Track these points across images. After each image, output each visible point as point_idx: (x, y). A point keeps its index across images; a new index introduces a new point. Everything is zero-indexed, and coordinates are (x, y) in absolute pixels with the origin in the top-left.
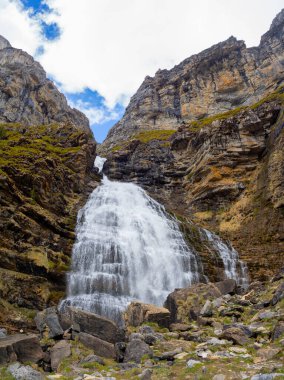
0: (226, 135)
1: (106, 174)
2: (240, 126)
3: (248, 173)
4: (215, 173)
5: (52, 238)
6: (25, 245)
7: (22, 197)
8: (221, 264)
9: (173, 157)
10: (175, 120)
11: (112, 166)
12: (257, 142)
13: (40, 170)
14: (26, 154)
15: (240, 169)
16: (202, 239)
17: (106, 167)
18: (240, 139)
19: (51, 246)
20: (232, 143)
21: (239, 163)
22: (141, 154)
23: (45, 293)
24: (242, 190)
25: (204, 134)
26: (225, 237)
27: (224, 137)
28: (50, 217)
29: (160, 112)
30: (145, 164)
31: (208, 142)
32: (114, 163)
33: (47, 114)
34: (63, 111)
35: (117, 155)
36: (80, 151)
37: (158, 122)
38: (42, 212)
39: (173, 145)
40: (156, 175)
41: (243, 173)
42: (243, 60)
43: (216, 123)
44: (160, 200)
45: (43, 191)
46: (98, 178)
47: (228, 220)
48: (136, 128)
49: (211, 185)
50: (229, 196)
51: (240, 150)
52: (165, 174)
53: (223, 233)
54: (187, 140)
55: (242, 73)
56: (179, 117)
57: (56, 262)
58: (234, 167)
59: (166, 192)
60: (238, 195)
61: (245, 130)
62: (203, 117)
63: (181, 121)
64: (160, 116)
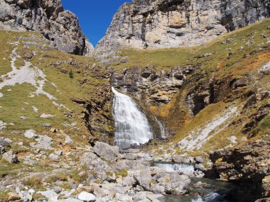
1: (113, 86)
2: (173, 75)
5: (108, 121)
7: (99, 109)
9: (142, 80)
10: (141, 41)
16: (154, 120)
18: (172, 80)
19: (108, 124)
20: (168, 82)
24: (170, 101)
25: (158, 75)
27: (166, 79)
29: (132, 35)
30: (130, 82)
31: (159, 79)
32: (116, 80)
35: (117, 76)
37: (131, 41)
39: (142, 75)
41: (171, 94)
42: (190, 8)
48: (119, 44)
49: (158, 97)
51: (171, 85)
52: (139, 87)
54: (149, 74)
55: (188, 17)
56: (144, 40)
58: (168, 91)
59: (138, 95)
60: (168, 103)
61: (175, 76)
62: (157, 42)
63: (144, 43)
64: (133, 37)
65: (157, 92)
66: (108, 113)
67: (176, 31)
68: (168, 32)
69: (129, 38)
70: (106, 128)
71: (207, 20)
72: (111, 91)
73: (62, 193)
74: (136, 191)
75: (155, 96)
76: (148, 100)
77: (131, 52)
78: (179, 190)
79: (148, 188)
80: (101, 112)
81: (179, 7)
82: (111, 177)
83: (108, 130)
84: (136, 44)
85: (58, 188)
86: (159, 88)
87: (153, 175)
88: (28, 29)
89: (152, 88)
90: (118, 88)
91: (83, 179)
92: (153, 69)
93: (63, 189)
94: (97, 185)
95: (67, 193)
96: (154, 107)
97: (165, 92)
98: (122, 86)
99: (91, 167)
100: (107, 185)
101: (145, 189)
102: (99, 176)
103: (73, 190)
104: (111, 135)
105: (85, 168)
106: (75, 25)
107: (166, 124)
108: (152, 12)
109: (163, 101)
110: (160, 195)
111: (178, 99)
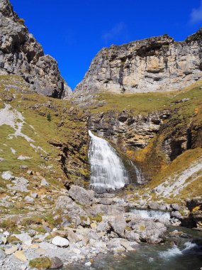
1: (90, 129)
9: (119, 124)
11: (92, 125)
12: (156, 127)
18: (149, 125)
19: (84, 168)
20: (145, 126)
21: (147, 134)
22: (105, 120)
24: (147, 145)
25: (134, 120)
27: (142, 123)
28: (82, 157)
29: (110, 79)
30: (107, 125)
31: (136, 123)
37: (109, 85)
39: (119, 119)
40: (111, 131)
41: (148, 138)
42: (168, 53)
49: (134, 141)
51: (148, 129)
52: (115, 131)
54: (126, 118)
55: (166, 62)
56: (121, 84)
58: (144, 136)
59: (115, 139)
60: (144, 147)
61: (152, 121)
62: (135, 86)
63: (122, 87)
64: (111, 82)
65: (134, 136)
66: (85, 157)
67: (154, 75)
68: (146, 77)
69: (107, 82)
70: (82, 171)
71: (186, 65)
72: (88, 134)
73: (36, 237)
74: (110, 237)
75: (132, 140)
76: (124, 144)
77: (109, 96)
78: (155, 238)
79: (122, 234)
80: (78, 155)
81: (157, 52)
82: (85, 222)
83: (84, 174)
84: (114, 88)
85: (33, 231)
86: (136, 133)
87: (127, 222)
88: (9, 73)
89: (129, 132)
90: (95, 131)
91: (57, 223)
92: (130, 114)
93: (37, 233)
94: (71, 230)
95: (41, 237)
96: (131, 152)
97: (141, 137)
98: (99, 129)
99: (66, 211)
100: (81, 230)
101: (120, 236)
102: (74, 221)
103: (47, 234)
104: (87, 178)
105: (59, 211)
106: (54, 69)
107: (142, 169)
108: (130, 57)
109: (140, 146)
110: (135, 243)
111: (155, 143)
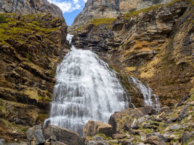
0: (147, 22)
1: (74, 45)
2: (157, 17)
3: (160, 45)
4: (138, 44)
5: (40, 82)
6: (23, 86)
7: (21, 58)
8: (142, 97)
9: (113, 35)
10: (116, 12)
11: (77, 40)
12: (168, 27)
13: (32, 42)
14: (22, 32)
15: (155, 42)
16: (130, 83)
17: (73, 40)
18: (156, 25)
19: (40, 87)
20: (150, 27)
21: (154, 39)
22: (94, 33)
23: (35, 115)
24: (155, 54)
25: (133, 21)
26: (144, 81)
27: (145, 23)
28: (40, 70)
29: (106, 7)
30: (96, 38)
31: (135, 26)
32: (78, 38)
33: (34, 7)
34: (45, 5)
35: (80, 33)
36: (57, 30)
37: (105, 13)
38: (34, 67)
39: (113, 27)
40: (103, 45)
41: (156, 45)
43: (141, 15)
44: (105, 60)
45: (34, 54)
46: (69, 47)
47: (146, 71)
48: (92, 16)
49: (135, 51)
50: (147, 58)
51: (155, 31)
52: (108, 45)
53: (142, 79)
54: (122, 24)
56: (118, 10)
57: (43, 96)
58: (150, 41)
59: (109, 55)
60: (152, 58)
63: (119, 13)
64: (107, 10)
65: (135, 43)
69: (103, 10)
75: (132, 50)
76: (122, 59)
84: (110, 15)
86: (137, 38)
89: (126, 42)
90: (80, 47)
97: (145, 43)
98: (86, 44)
